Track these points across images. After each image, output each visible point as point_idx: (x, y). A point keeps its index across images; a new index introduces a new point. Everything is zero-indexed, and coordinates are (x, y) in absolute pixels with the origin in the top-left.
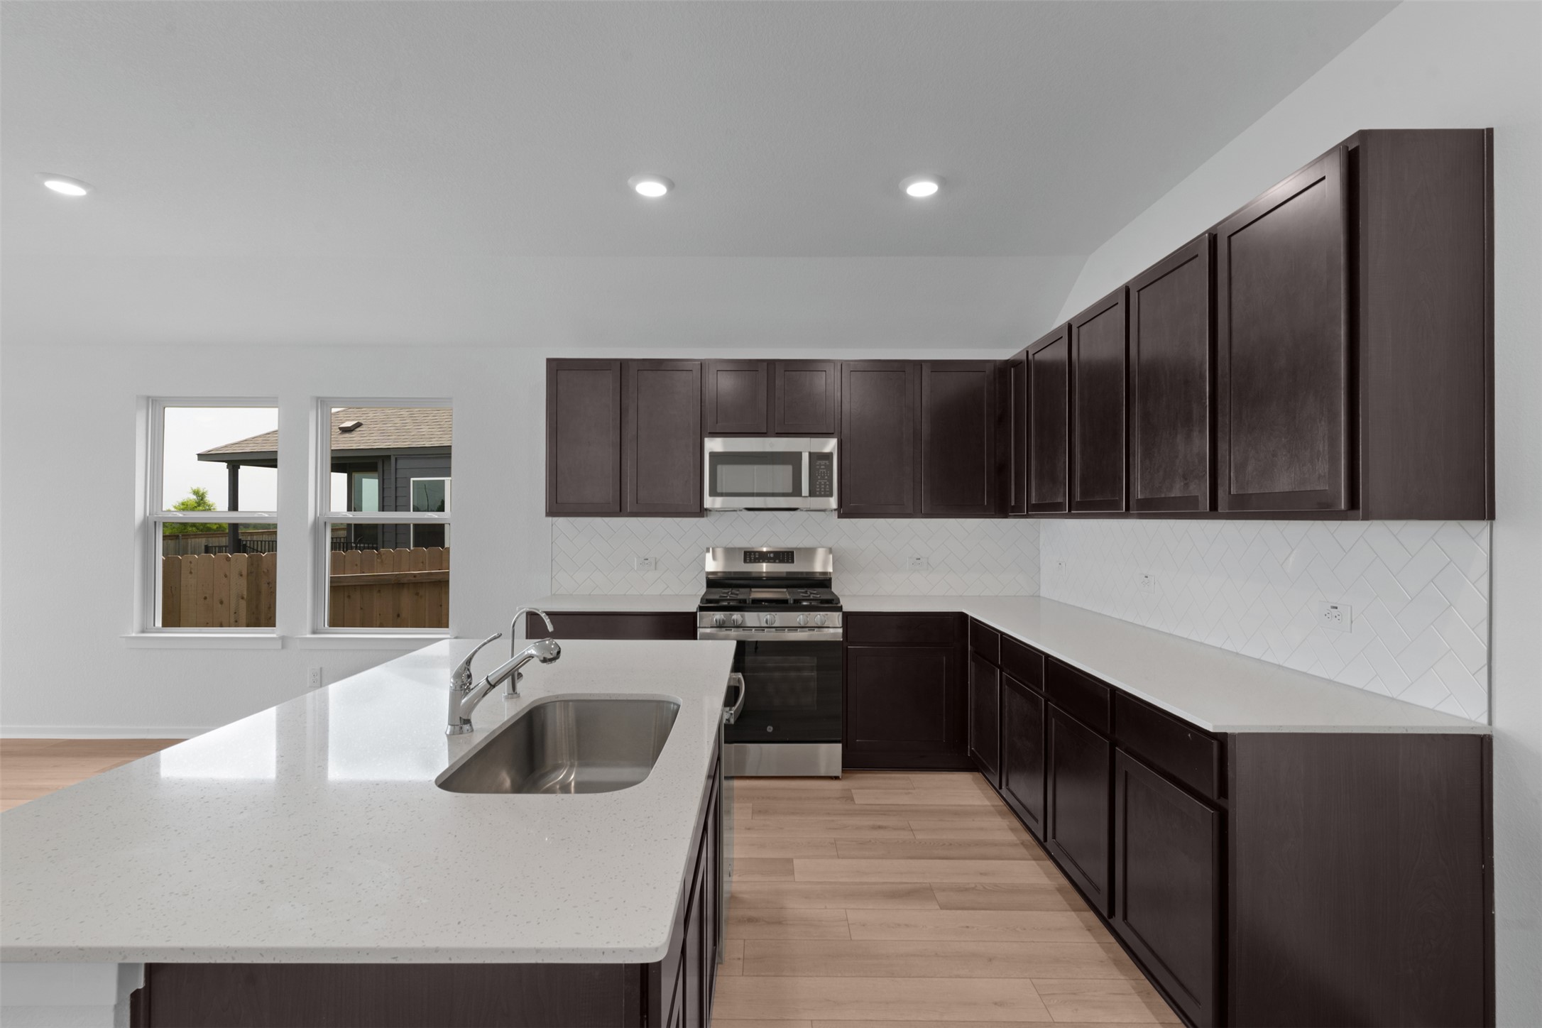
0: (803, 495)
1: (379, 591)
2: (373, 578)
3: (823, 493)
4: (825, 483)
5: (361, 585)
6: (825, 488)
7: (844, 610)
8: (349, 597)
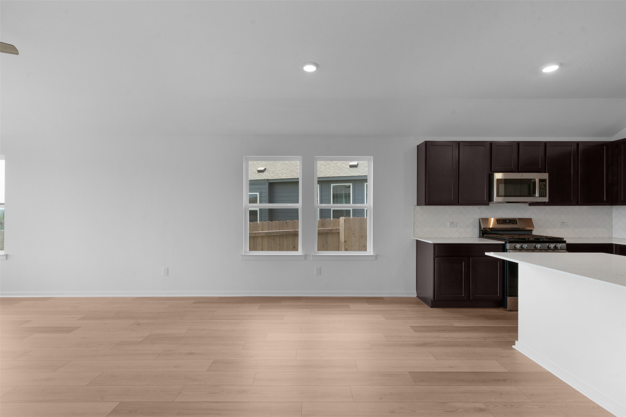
0: (536, 196)
1: (286, 238)
2: (286, 232)
3: (542, 195)
4: (543, 191)
5: (279, 235)
6: (543, 194)
7: (567, 243)
8: (274, 240)
